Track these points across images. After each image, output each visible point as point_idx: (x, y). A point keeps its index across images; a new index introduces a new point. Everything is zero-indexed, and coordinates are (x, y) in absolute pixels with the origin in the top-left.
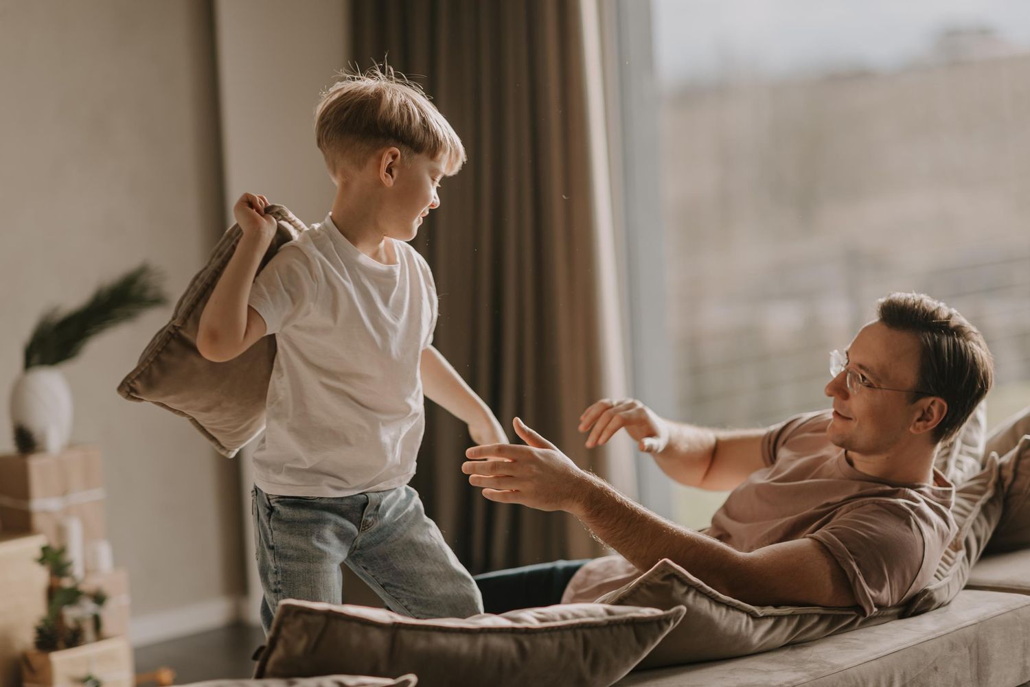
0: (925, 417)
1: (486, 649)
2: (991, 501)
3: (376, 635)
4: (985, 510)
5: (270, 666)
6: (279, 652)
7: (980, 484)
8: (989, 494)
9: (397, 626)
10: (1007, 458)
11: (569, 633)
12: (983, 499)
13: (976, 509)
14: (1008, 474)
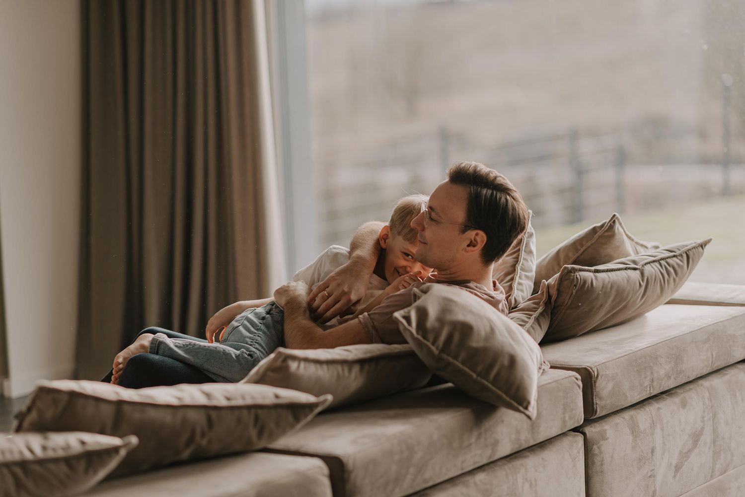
0: (472, 244)
1: (184, 420)
2: (541, 314)
3: (105, 409)
4: (537, 320)
5: (26, 424)
6: (34, 415)
7: (534, 303)
8: (540, 310)
9: (120, 403)
10: (553, 280)
11: (245, 412)
12: (536, 314)
13: (531, 321)
14: (554, 292)
